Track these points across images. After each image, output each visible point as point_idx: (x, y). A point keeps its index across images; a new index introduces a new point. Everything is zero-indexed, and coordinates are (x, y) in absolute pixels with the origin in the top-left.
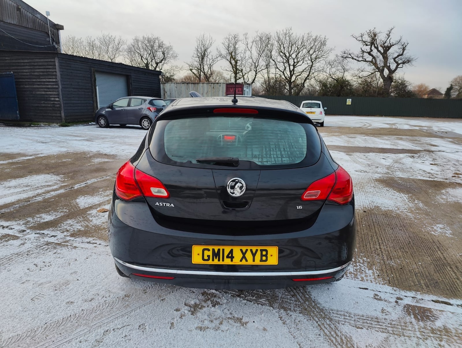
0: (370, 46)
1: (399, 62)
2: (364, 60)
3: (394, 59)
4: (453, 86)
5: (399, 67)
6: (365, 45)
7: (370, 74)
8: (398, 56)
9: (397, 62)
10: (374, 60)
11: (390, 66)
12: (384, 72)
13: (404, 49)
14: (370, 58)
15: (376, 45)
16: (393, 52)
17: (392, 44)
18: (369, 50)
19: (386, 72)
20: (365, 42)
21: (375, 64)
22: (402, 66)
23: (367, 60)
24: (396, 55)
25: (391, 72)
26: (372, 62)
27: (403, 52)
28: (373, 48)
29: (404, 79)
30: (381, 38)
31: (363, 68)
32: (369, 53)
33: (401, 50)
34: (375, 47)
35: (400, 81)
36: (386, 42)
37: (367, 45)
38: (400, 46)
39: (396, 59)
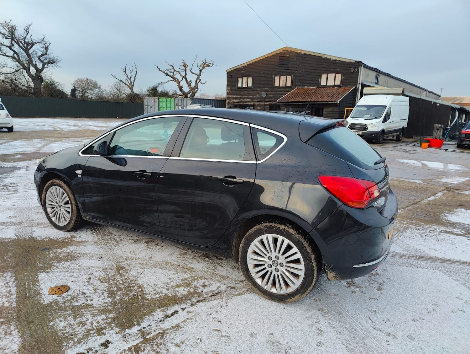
0: (10, 40)
1: (45, 61)
2: (4, 54)
3: (39, 58)
4: (76, 88)
5: (45, 66)
6: (5, 38)
7: (14, 70)
8: (42, 55)
9: (42, 62)
10: (15, 55)
11: (36, 64)
12: (31, 70)
13: (47, 49)
14: (11, 53)
15: (16, 40)
16: (37, 50)
17: (34, 42)
18: (9, 44)
19: (33, 70)
20: (4, 34)
21: (19, 61)
22: (47, 66)
23: (7, 54)
24: (40, 54)
25: (39, 71)
26: (14, 58)
27: (47, 52)
28: (13, 42)
29: (52, 80)
30: (20, 33)
31: (4, 63)
32: (10, 48)
33: (44, 49)
34: (15, 42)
35: (49, 82)
36: (25, 38)
37: (6, 38)
38: (42, 45)
39: (40, 58)
